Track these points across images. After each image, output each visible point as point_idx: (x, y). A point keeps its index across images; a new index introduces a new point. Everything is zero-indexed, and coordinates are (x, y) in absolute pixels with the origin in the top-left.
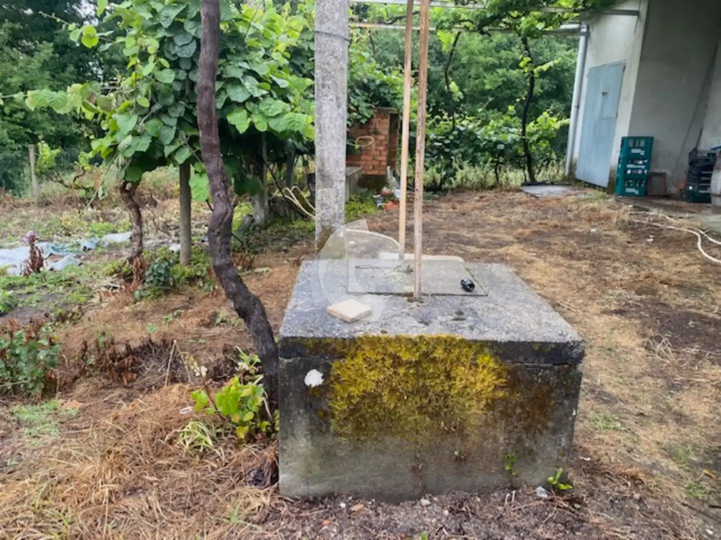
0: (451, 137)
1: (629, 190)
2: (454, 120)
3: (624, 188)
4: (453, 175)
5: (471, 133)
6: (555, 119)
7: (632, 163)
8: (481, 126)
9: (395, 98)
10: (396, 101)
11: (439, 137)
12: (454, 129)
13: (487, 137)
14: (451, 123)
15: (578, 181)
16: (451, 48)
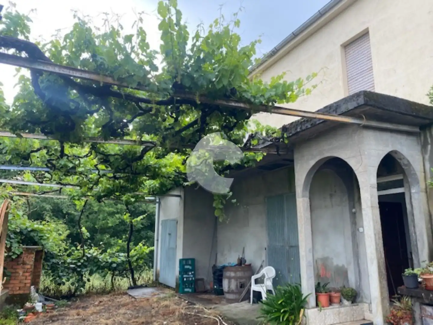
0: (82, 261)
1: (186, 290)
2: (84, 250)
3: (183, 289)
4: (83, 286)
5: (95, 258)
6: (146, 247)
7: (186, 274)
8: (101, 254)
9: (41, 239)
10: (42, 241)
11: (74, 261)
12: (84, 255)
13: (105, 260)
14: (82, 252)
15: (161, 284)
16: (82, 208)
